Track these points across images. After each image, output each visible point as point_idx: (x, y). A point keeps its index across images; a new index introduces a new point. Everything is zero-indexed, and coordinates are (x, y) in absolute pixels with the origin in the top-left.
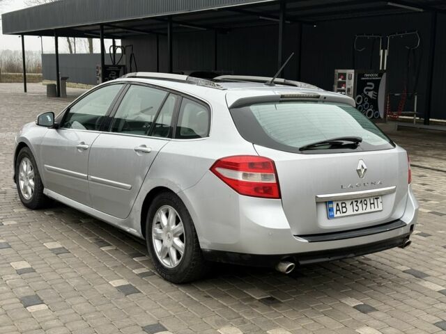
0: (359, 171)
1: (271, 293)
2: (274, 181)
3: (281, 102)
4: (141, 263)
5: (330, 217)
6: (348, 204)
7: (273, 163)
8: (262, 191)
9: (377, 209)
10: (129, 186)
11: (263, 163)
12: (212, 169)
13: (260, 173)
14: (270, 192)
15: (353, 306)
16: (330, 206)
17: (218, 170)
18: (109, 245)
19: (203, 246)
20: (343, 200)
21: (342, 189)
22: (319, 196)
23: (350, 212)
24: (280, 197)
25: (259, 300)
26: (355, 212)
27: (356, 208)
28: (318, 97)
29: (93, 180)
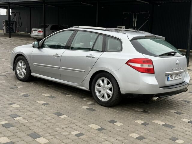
0: (177, 64)
1: (143, 109)
2: (152, 67)
3: (145, 38)
4: (87, 100)
5: (168, 80)
6: (173, 75)
7: (152, 60)
8: (147, 71)
9: (180, 78)
10: (84, 70)
11: (147, 61)
12: (127, 63)
13: (147, 65)
14: (151, 71)
15: (174, 112)
16: (168, 76)
17: (129, 63)
18: (68, 94)
19: (122, 92)
20: (172, 74)
21: (172, 70)
22: (166, 73)
23: (174, 79)
24: (154, 73)
25: (141, 111)
26: (175, 79)
27: (175, 77)
28: (155, 37)
29: (63, 69)
